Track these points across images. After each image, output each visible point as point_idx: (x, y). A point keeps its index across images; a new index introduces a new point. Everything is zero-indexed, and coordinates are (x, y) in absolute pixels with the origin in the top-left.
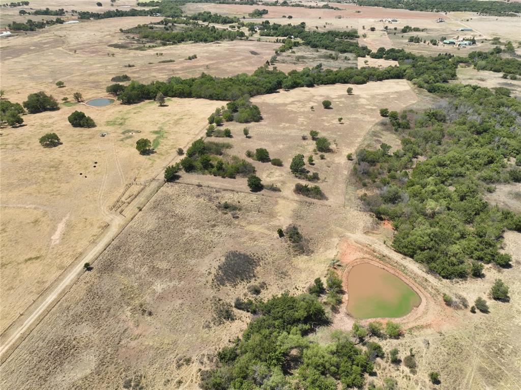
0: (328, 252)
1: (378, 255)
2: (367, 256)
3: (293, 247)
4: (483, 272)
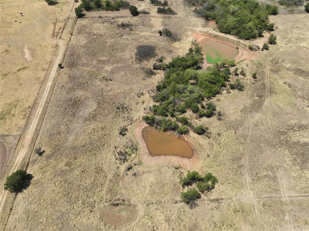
0: (188, 38)
1: (213, 36)
2: (208, 37)
3: (170, 39)
4: (263, 34)
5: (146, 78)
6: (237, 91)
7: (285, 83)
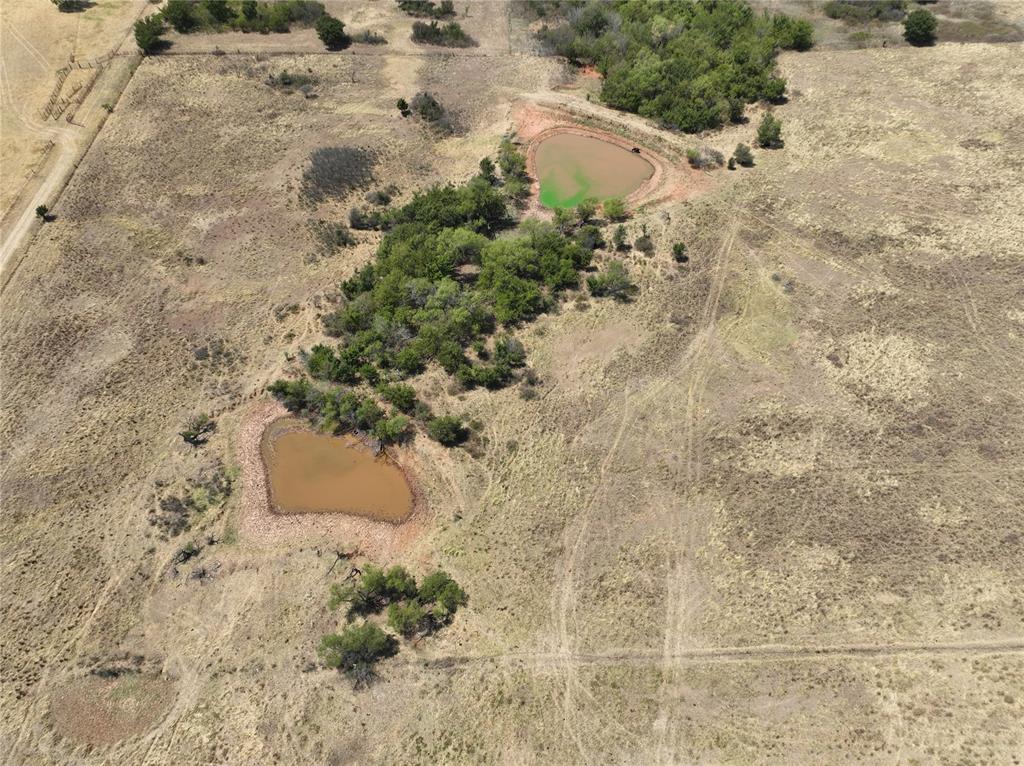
0: (494, 127)
1: (579, 118)
2: (563, 123)
3: (432, 127)
4: (746, 114)
5: (319, 257)
6: (612, 302)
7: (776, 278)
